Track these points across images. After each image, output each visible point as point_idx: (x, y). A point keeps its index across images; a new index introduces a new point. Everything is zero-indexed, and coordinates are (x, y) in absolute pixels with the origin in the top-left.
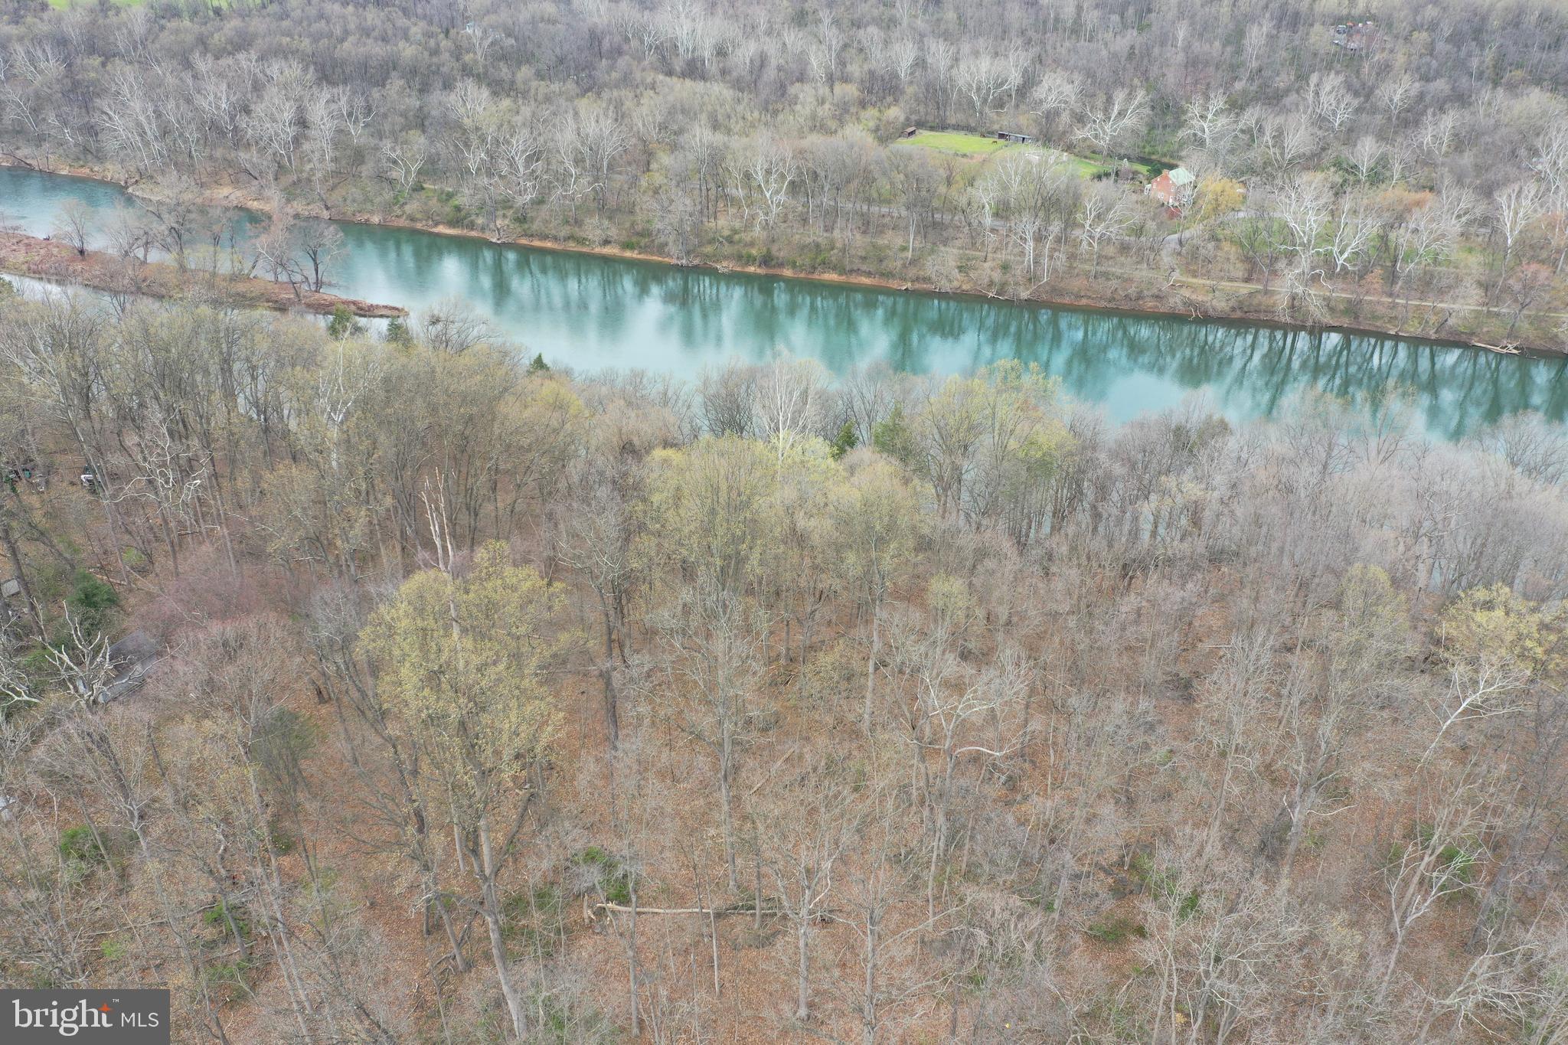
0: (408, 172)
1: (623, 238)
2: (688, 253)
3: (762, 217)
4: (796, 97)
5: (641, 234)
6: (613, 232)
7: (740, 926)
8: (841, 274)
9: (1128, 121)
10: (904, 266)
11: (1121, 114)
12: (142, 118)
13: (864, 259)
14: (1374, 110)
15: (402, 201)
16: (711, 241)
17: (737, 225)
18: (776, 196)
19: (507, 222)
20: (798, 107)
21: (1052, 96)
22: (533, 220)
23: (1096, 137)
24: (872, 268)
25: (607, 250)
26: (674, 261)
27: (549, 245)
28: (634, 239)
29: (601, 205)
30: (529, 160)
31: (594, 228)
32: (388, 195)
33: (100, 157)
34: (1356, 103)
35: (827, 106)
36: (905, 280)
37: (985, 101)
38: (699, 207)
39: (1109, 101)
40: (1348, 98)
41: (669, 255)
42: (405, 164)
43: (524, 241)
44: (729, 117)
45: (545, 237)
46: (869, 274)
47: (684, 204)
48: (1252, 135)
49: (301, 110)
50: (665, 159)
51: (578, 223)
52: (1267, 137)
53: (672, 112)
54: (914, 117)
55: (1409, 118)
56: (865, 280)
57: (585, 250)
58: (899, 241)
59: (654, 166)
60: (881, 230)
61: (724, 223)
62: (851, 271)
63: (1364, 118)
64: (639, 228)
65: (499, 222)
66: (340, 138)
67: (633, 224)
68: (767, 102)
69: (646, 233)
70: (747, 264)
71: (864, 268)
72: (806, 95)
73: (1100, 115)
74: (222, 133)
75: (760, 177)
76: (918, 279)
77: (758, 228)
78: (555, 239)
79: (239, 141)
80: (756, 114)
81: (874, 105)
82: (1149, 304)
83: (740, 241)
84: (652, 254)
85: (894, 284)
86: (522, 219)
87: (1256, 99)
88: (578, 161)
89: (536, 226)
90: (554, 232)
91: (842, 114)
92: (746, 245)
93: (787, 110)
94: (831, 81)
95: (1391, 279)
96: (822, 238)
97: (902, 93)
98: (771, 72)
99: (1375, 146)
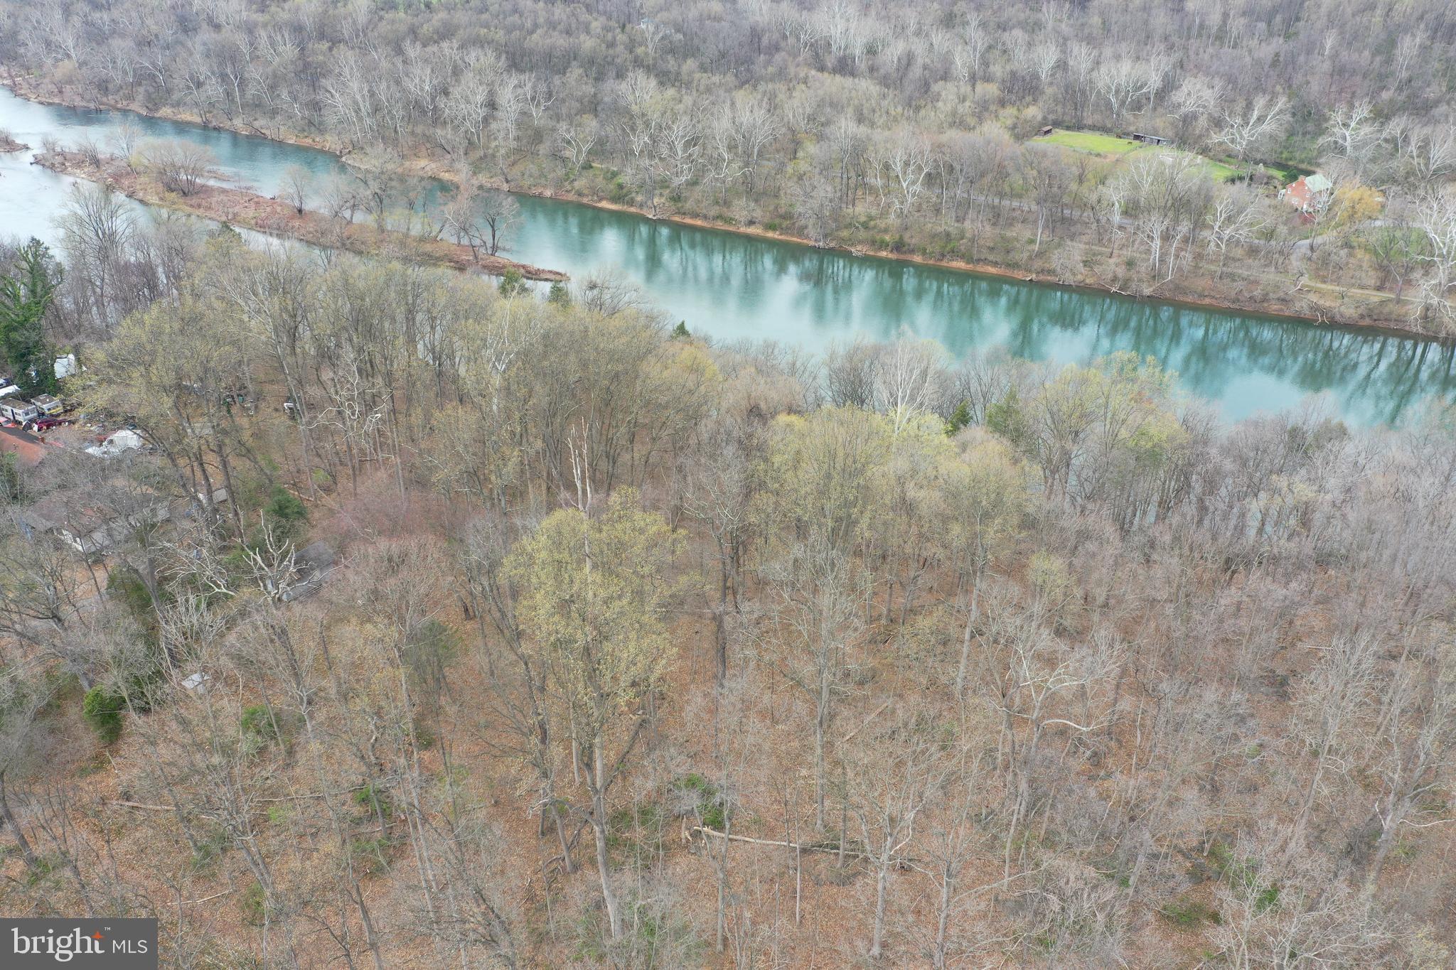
0: (579, 151)
1: (766, 220)
2: (826, 236)
3: (897, 205)
4: (939, 94)
5: (784, 217)
6: (758, 214)
7: (823, 864)
8: (968, 263)
9: (1267, 127)
10: (1030, 258)
11: (1261, 120)
12: (358, 97)
13: (992, 249)
15: (572, 177)
16: (849, 226)
17: (874, 212)
18: (912, 187)
19: (663, 200)
20: (940, 104)
21: (1191, 101)
22: (686, 199)
23: (1233, 141)
24: (999, 259)
25: (752, 230)
26: (812, 243)
27: (699, 222)
28: (777, 221)
29: (749, 189)
30: (688, 145)
31: (741, 210)
32: (560, 172)
33: (321, 128)
35: (967, 104)
36: (1030, 271)
37: (1123, 103)
38: (839, 194)
39: (1249, 106)
41: (807, 237)
42: (578, 145)
43: (677, 219)
44: (874, 111)
45: (695, 215)
46: (995, 264)
47: (825, 191)
48: (1395, 147)
49: (491, 93)
50: (811, 148)
51: (727, 203)
52: (1413, 147)
53: (821, 105)
54: (1051, 117)
56: (992, 270)
57: (731, 229)
58: (1028, 234)
59: (800, 154)
60: (1010, 223)
61: (861, 210)
62: (979, 260)
64: (782, 211)
65: (656, 200)
66: (523, 119)
67: (776, 207)
68: (910, 99)
69: (788, 216)
70: (880, 249)
71: (991, 258)
72: (948, 93)
73: (1239, 120)
74: (424, 112)
75: (898, 168)
76: (1043, 271)
77: (893, 216)
78: (705, 217)
79: (437, 119)
80: (900, 109)
81: (1013, 104)
82: (1274, 307)
83: (875, 227)
84: (793, 235)
85: (1019, 275)
86: (676, 199)
87: (1402, 109)
88: (731, 148)
89: (689, 205)
90: (704, 211)
91: (983, 110)
92: (880, 231)
93: (929, 106)
94: (973, 80)
96: (953, 228)
97: (1042, 93)
98: (917, 70)
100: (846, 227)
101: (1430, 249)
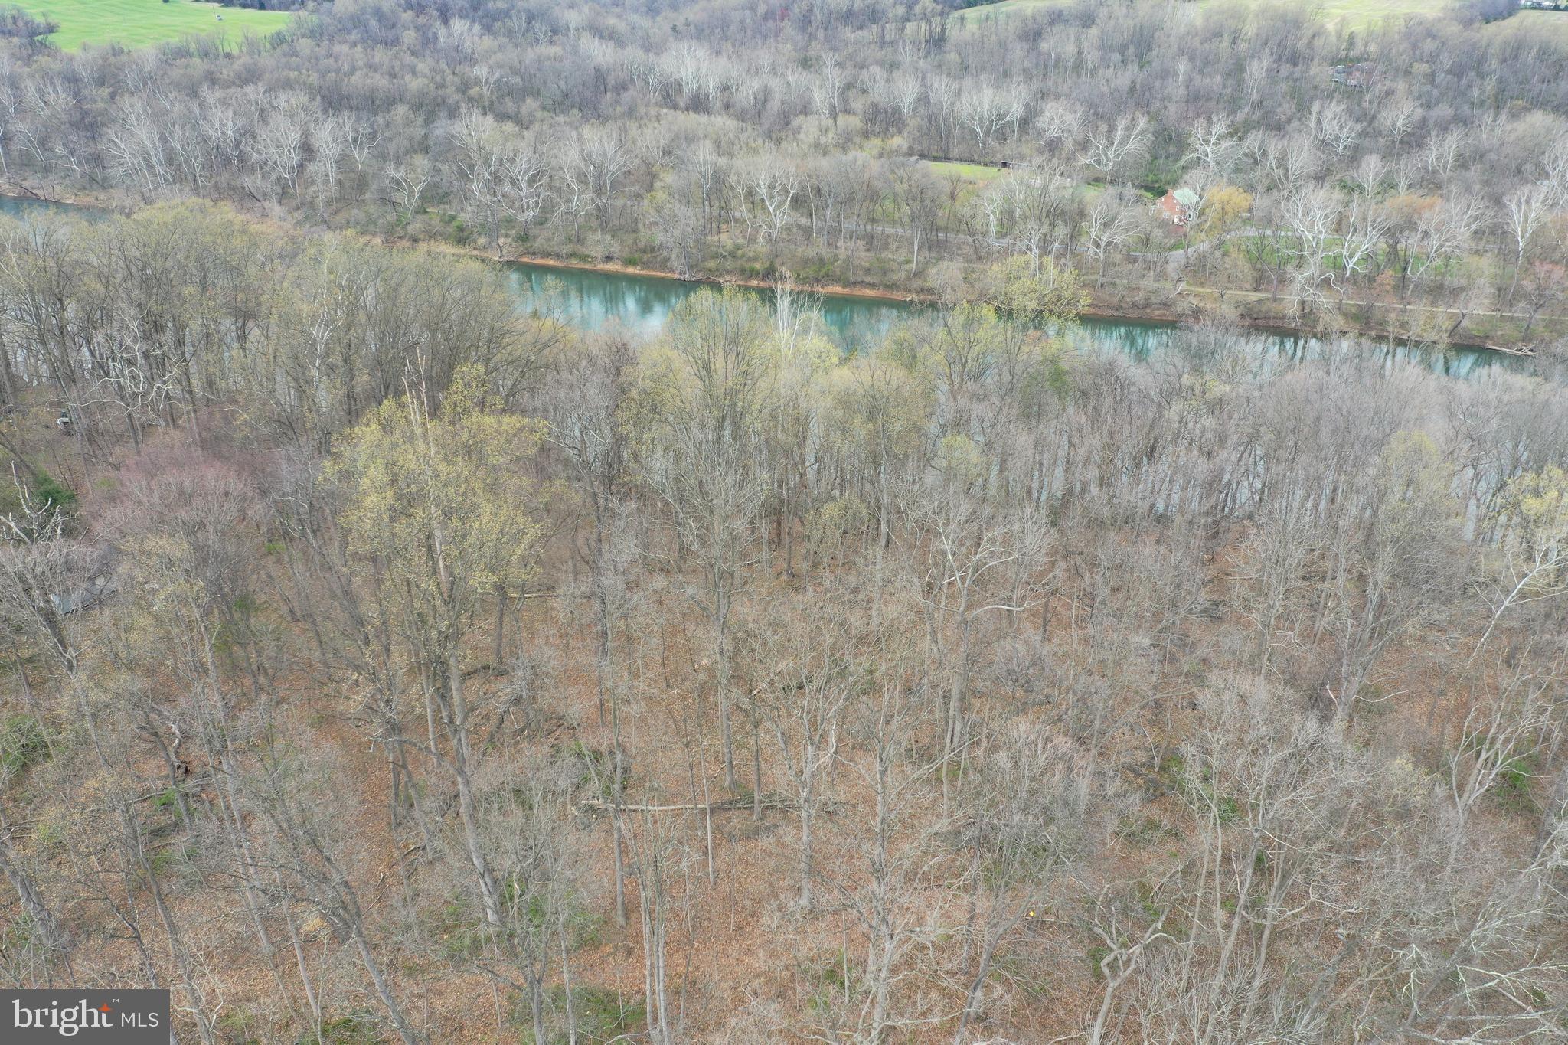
0: (411, 194)
1: (625, 255)
2: (691, 268)
3: (765, 230)
4: (800, 127)
5: (644, 251)
6: (616, 249)
7: (737, 821)
8: (844, 287)
9: (1133, 145)
10: (908, 278)
11: (1125, 140)
12: (148, 144)
13: (868, 271)
14: (1377, 134)
15: (404, 221)
16: (715, 256)
17: (741, 241)
18: (780, 216)
19: (509, 240)
20: (802, 136)
21: (1055, 126)
22: (535, 238)
23: (1099, 162)
24: (876, 280)
25: (610, 267)
26: (676, 276)
27: (551, 262)
28: (637, 256)
29: (602, 219)
30: (531, 181)
32: (391, 217)
33: (105, 185)
34: (1358, 127)
35: (830, 135)
36: (909, 291)
37: (987, 133)
38: (701, 221)
39: (1112, 129)
40: (1350, 124)
41: (672, 270)
42: (410, 186)
43: (526, 259)
44: (733, 144)
45: (547, 255)
46: (873, 286)
47: (688, 218)
48: (1254, 160)
49: (306, 135)
50: (669, 178)
51: (580, 240)
52: (1272, 160)
53: (676, 138)
54: (917, 147)
55: (1414, 140)
56: (869, 292)
57: (587, 266)
58: (903, 255)
59: (658, 184)
60: (885, 246)
61: (726, 239)
62: (855, 283)
63: (1367, 143)
64: (641, 245)
65: (501, 241)
66: (343, 162)
67: (635, 241)
68: (770, 131)
69: (651, 249)
70: (750, 277)
71: (868, 279)
72: (809, 128)
73: (1103, 141)
74: (228, 160)
75: (763, 191)
76: (922, 290)
77: (761, 242)
78: (558, 256)
79: (244, 164)
80: (760, 141)
81: (877, 136)
82: (1157, 313)
83: (743, 256)
84: (655, 269)
85: (898, 296)
86: (524, 238)
87: (1257, 125)
88: (582, 178)
89: (537, 244)
90: (556, 248)
91: (845, 142)
92: (749, 259)
93: (791, 138)
94: (834, 114)
95: (1401, 284)
96: (825, 252)
97: (906, 125)
98: (775, 105)
99: (1379, 164)
100: (712, 258)
101: (1299, 243)
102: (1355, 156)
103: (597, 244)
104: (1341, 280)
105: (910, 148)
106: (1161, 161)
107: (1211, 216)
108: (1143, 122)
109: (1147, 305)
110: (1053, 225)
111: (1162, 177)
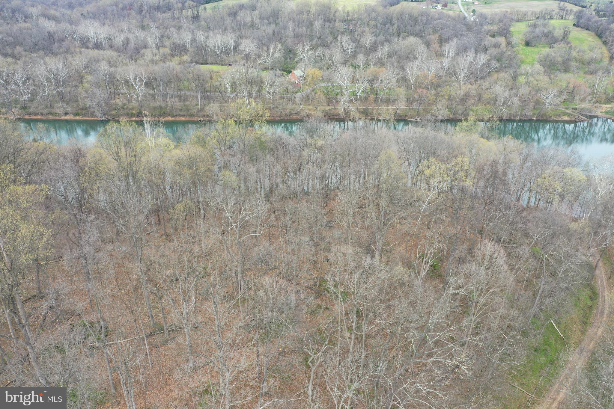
1: (74, 111)
2: (105, 115)
3: (135, 96)
4: (144, 54)
5: (82, 109)
6: (69, 109)
8: (172, 117)
9: (277, 55)
10: (198, 112)
11: (273, 54)
13: (181, 110)
14: (361, 47)
16: (115, 109)
17: (125, 102)
18: (141, 90)
19: (17, 109)
20: (145, 57)
21: (247, 49)
22: (30, 107)
23: (265, 62)
24: (185, 113)
25: (67, 117)
26: (99, 119)
27: (39, 117)
28: (79, 111)
29: (61, 96)
30: (25, 81)
34: (355, 45)
35: (158, 56)
36: (199, 117)
37: (221, 52)
38: (107, 95)
39: (268, 49)
40: (352, 43)
41: (96, 116)
43: (27, 117)
44: (116, 62)
45: (36, 114)
46: (184, 116)
47: (100, 94)
48: (321, 58)
50: (89, 78)
51: (52, 107)
52: (327, 58)
53: (90, 61)
54: (194, 60)
55: (373, 48)
56: (183, 119)
57: (57, 118)
58: (194, 103)
59: (84, 81)
60: (187, 100)
61: (119, 102)
62: (176, 115)
63: (358, 50)
64: (81, 106)
65: (14, 110)
67: (78, 105)
68: (131, 56)
69: (85, 108)
70: (131, 117)
71: (182, 113)
72: (148, 54)
73: (266, 54)
75: (132, 81)
76: (204, 116)
77: (134, 101)
78: (42, 114)
80: (128, 60)
81: (177, 56)
82: (294, 117)
83: (127, 108)
84: (89, 117)
85: (195, 119)
86: (24, 108)
87: (320, 45)
88: (48, 80)
89: (31, 110)
90: (41, 111)
91: (164, 59)
92: (130, 109)
93: (141, 58)
94: (158, 48)
95: (376, 100)
96: (162, 104)
97: (188, 51)
98: (132, 45)
99: (363, 57)
100: (114, 110)
101: (340, 87)
102: (355, 55)
103: (60, 108)
104: (357, 100)
105: (191, 60)
106: (288, 60)
107: (309, 80)
108: (279, 46)
109: (291, 114)
110: (252, 87)
111: (289, 66)
